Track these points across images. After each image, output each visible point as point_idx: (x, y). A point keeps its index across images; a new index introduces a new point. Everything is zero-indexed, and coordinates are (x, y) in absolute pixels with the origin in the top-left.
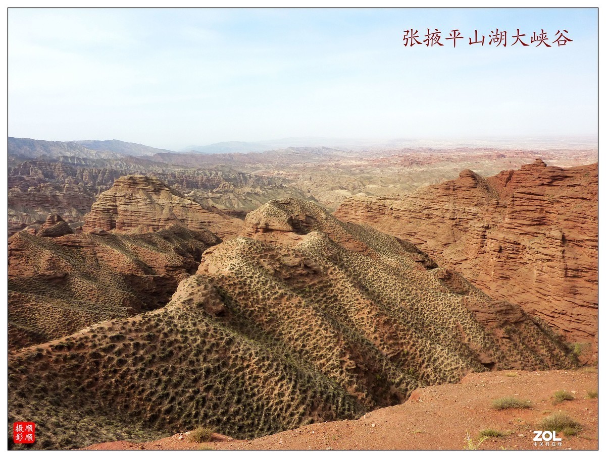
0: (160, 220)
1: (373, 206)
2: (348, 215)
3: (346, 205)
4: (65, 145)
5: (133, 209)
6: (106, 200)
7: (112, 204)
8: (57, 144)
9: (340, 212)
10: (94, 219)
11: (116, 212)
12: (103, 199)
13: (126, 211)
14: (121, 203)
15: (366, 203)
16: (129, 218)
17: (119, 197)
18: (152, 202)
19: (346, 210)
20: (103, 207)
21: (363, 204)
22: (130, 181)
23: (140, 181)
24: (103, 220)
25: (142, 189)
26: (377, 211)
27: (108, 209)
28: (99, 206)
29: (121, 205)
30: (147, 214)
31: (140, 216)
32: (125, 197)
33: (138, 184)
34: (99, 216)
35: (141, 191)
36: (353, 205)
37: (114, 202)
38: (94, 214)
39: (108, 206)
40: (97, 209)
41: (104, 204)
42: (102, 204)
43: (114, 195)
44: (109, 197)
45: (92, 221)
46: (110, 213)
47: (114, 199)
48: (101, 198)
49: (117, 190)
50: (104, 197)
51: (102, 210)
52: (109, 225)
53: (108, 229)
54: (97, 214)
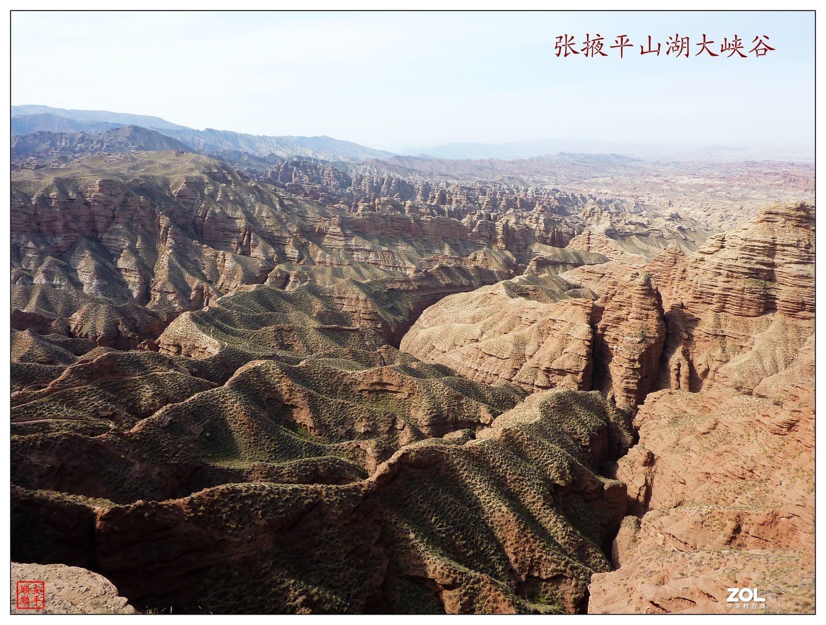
4: (274, 141)
6: (752, 250)
7: (766, 259)
8: (263, 139)
10: (725, 289)
11: (771, 277)
12: (744, 248)
13: (806, 278)
17: (783, 245)
20: (748, 266)
24: (752, 293)
27: (757, 269)
28: (739, 263)
29: (791, 263)
32: (797, 246)
34: (740, 284)
37: (768, 256)
38: (721, 278)
39: (757, 263)
40: (734, 269)
41: (748, 258)
42: (743, 258)
43: (771, 240)
44: (762, 245)
45: (720, 292)
46: (761, 278)
47: (771, 249)
48: (738, 247)
49: (772, 230)
50: (748, 243)
51: (746, 271)
52: (762, 305)
53: (758, 312)
54: (730, 279)
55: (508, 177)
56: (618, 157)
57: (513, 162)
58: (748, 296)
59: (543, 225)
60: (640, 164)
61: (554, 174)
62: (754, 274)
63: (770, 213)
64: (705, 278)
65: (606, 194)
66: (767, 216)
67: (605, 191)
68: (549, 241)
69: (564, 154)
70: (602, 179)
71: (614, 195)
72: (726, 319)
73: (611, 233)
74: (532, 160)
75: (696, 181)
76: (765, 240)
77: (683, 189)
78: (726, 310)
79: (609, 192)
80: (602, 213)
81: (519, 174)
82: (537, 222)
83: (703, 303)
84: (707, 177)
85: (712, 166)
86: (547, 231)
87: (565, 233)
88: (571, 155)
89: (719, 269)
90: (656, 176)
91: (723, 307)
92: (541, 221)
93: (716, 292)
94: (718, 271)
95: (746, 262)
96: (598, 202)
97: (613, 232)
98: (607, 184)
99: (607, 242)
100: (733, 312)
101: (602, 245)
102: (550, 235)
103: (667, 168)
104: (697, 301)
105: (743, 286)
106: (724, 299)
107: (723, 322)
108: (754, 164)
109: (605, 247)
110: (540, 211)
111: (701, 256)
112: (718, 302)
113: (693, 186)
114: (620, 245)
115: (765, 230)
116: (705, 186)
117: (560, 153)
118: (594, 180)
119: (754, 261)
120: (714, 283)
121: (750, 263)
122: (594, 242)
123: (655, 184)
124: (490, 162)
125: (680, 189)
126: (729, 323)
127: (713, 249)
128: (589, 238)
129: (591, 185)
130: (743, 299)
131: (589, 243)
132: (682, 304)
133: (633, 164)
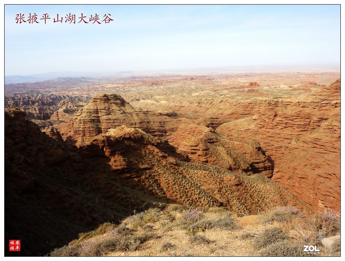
0: (136, 124)
1: (272, 102)
2: (254, 109)
3: (252, 103)
5: (114, 117)
6: (90, 113)
7: (96, 115)
9: (247, 108)
10: (83, 128)
11: (99, 121)
12: (88, 112)
13: (110, 119)
14: (103, 114)
15: (268, 101)
16: (113, 125)
17: (100, 110)
18: (124, 113)
19: (252, 106)
20: (90, 118)
21: (265, 102)
22: (105, 98)
23: (111, 97)
24: (93, 128)
25: (113, 103)
26: (274, 105)
27: (93, 119)
28: (86, 118)
29: (104, 115)
30: (125, 120)
31: (120, 122)
32: (105, 109)
33: (110, 99)
34: (88, 125)
35: (113, 104)
36: (257, 103)
37: (96, 114)
38: (82, 124)
39: (93, 117)
40: (85, 121)
41: (90, 116)
42: (88, 116)
43: (96, 108)
44: (93, 110)
45: (82, 129)
46: (95, 122)
47: (97, 111)
48: (86, 112)
49: (96, 105)
50: (89, 110)
51: (89, 120)
52: (97, 131)
53: (96, 134)
54: (85, 124)
55: (30, 91)
56: (84, 78)
57: (35, 83)
58: (91, 129)
59: (38, 111)
60: (93, 80)
61: (55, 87)
62: (92, 121)
63: (95, 99)
64: (77, 125)
65: (76, 94)
66: (94, 100)
67: (76, 93)
68: (42, 118)
69: (60, 78)
70: (76, 88)
71: (79, 94)
72: (86, 138)
73: (66, 111)
74: (44, 82)
75: (113, 85)
76: (94, 108)
77: (107, 89)
78: (86, 135)
79: (77, 93)
80: (68, 103)
81: (38, 89)
82: (35, 110)
83: (78, 134)
84: (118, 84)
85: (120, 79)
86: (40, 113)
87: (49, 113)
88: (64, 79)
89: (80, 121)
90: (99, 85)
91: (84, 134)
92: (37, 109)
93: (81, 129)
94: (80, 122)
95: (89, 117)
96: (70, 98)
97: (67, 110)
98: (78, 90)
99: (65, 115)
100: (88, 136)
101: (63, 116)
102: (42, 115)
103: (104, 81)
104: (75, 134)
105: (89, 126)
106: (84, 132)
107: (85, 140)
108: (135, 78)
109: (64, 117)
110: (38, 105)
111: (76, 117)
112: (82, 133)
113: (111, 88)
114: (71, 115)
115: (94, 105)
116: (116, 87)
117: (58, 78)
118: (73, 89)
119: (92, 116)
120: (80, 127)
121: (90, 117)
122: (60, 116)
123: (97, 88)
124: (23, 84)
125: (106, 89)
126: (87, 140)
127: (80, 114)
128: (57, 114)
129: (70, 91)
130: (90, 130)
131: (58, 116)
132: (70, 136)
133: (90, 80)
